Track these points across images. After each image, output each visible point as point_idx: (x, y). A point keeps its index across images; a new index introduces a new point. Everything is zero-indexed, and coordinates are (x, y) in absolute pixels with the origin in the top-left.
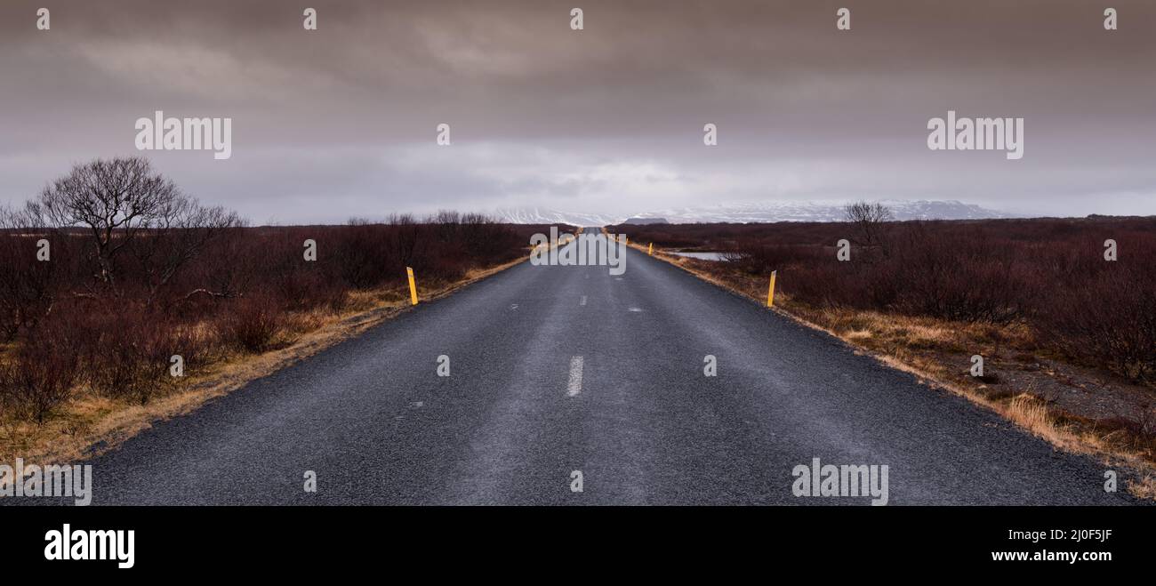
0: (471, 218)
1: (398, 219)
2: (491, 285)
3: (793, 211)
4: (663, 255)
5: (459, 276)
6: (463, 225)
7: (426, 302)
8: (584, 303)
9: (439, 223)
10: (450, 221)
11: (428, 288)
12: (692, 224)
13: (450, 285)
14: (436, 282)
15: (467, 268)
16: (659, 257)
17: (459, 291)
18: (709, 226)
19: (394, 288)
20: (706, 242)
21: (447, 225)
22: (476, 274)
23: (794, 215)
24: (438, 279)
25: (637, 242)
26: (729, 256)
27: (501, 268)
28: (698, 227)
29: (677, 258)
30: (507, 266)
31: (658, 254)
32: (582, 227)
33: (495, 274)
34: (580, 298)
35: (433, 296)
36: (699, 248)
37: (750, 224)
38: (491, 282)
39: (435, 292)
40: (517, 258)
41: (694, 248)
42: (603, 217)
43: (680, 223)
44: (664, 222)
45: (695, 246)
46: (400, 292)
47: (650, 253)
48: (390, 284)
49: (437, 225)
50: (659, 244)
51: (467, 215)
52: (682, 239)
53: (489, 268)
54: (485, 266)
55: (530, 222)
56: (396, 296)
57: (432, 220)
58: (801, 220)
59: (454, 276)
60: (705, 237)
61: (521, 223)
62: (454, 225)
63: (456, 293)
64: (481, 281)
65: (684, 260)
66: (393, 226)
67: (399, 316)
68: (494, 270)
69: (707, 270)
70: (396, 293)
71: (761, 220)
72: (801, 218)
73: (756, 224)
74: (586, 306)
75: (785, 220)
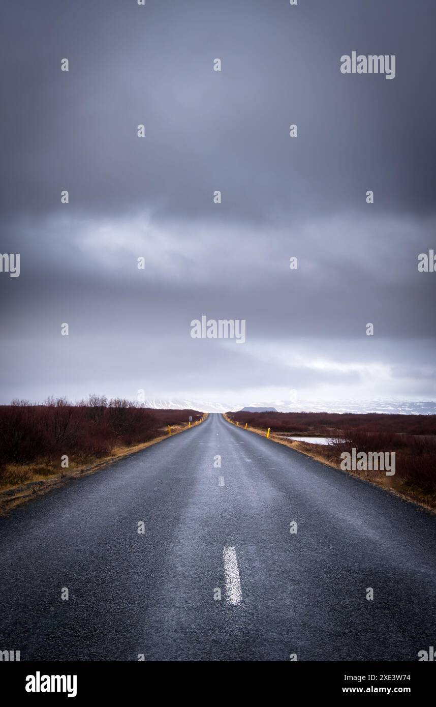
0: (118, 402)
1: (55, 402)
2: (135, 462)
3: (379, 405)
4: (278, 438)
5: (106, 453)
6: (111, 408)
7: (75, 479)
8: (222, 484)
9: (89, 405)
10: (99, 404)
11: (77, 463)
12: (298, 413)
13: (98, 461)
14: (85, 458)
15: (113, 445)
16: (276, 441)
17: (106, 469)
18: (311, 414)
19: (48, 463)
20: (311, 428)
21: (96, 408)
22: (121, 451)
23: (380, 408)
24: (88, 455)
25: (254, 426)
26: (336, 441)
27: (142, 446)
28: (303, 415)
29: (291, 442)
30: (147, 444)
31: (273, 437)
32: (207, 412)
33: (137, 452)
34: (217, 479)
35: (82, 471)
36: (306, 433)
37: (345, 415)
38: (134, 460)
39: (83, 467)
40: (155, 437)
41: (301, 433)
42: (224, 405)
43: (288, 412)
44: (274, 411)
45: (302, 430)
46: (53, 466)
47: (268, 437)
48: (46, 459)
49: (88, 407)
50: (275, 429)
51: (113, 400)
52: (290, 425)
53: (131, 446)
54: (129, 444)
55: (165, 408)
56: (49, 471)
57: (84, 403)
58: (386, 413)
59: (101, 453)
60: (309, 424)
61: (158, 408)
62: (103, 408)
63: (103, 470)
64: (125, 458)
65: (297, 443)
66: (51, 408)
67: (50, 492)
68: (136, 448)
69: (319, 453)
70: (50, 468)
71: (353, 412)
72: (387, 410)
73: (350, 414)
74: (225, 487)
75: (374, 412)
